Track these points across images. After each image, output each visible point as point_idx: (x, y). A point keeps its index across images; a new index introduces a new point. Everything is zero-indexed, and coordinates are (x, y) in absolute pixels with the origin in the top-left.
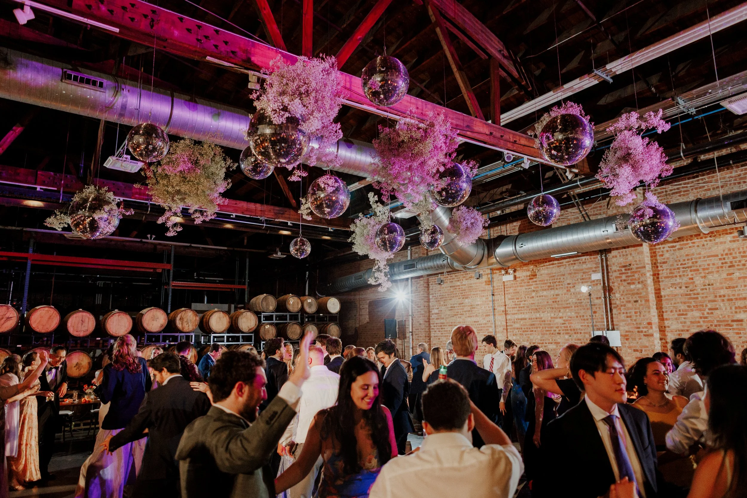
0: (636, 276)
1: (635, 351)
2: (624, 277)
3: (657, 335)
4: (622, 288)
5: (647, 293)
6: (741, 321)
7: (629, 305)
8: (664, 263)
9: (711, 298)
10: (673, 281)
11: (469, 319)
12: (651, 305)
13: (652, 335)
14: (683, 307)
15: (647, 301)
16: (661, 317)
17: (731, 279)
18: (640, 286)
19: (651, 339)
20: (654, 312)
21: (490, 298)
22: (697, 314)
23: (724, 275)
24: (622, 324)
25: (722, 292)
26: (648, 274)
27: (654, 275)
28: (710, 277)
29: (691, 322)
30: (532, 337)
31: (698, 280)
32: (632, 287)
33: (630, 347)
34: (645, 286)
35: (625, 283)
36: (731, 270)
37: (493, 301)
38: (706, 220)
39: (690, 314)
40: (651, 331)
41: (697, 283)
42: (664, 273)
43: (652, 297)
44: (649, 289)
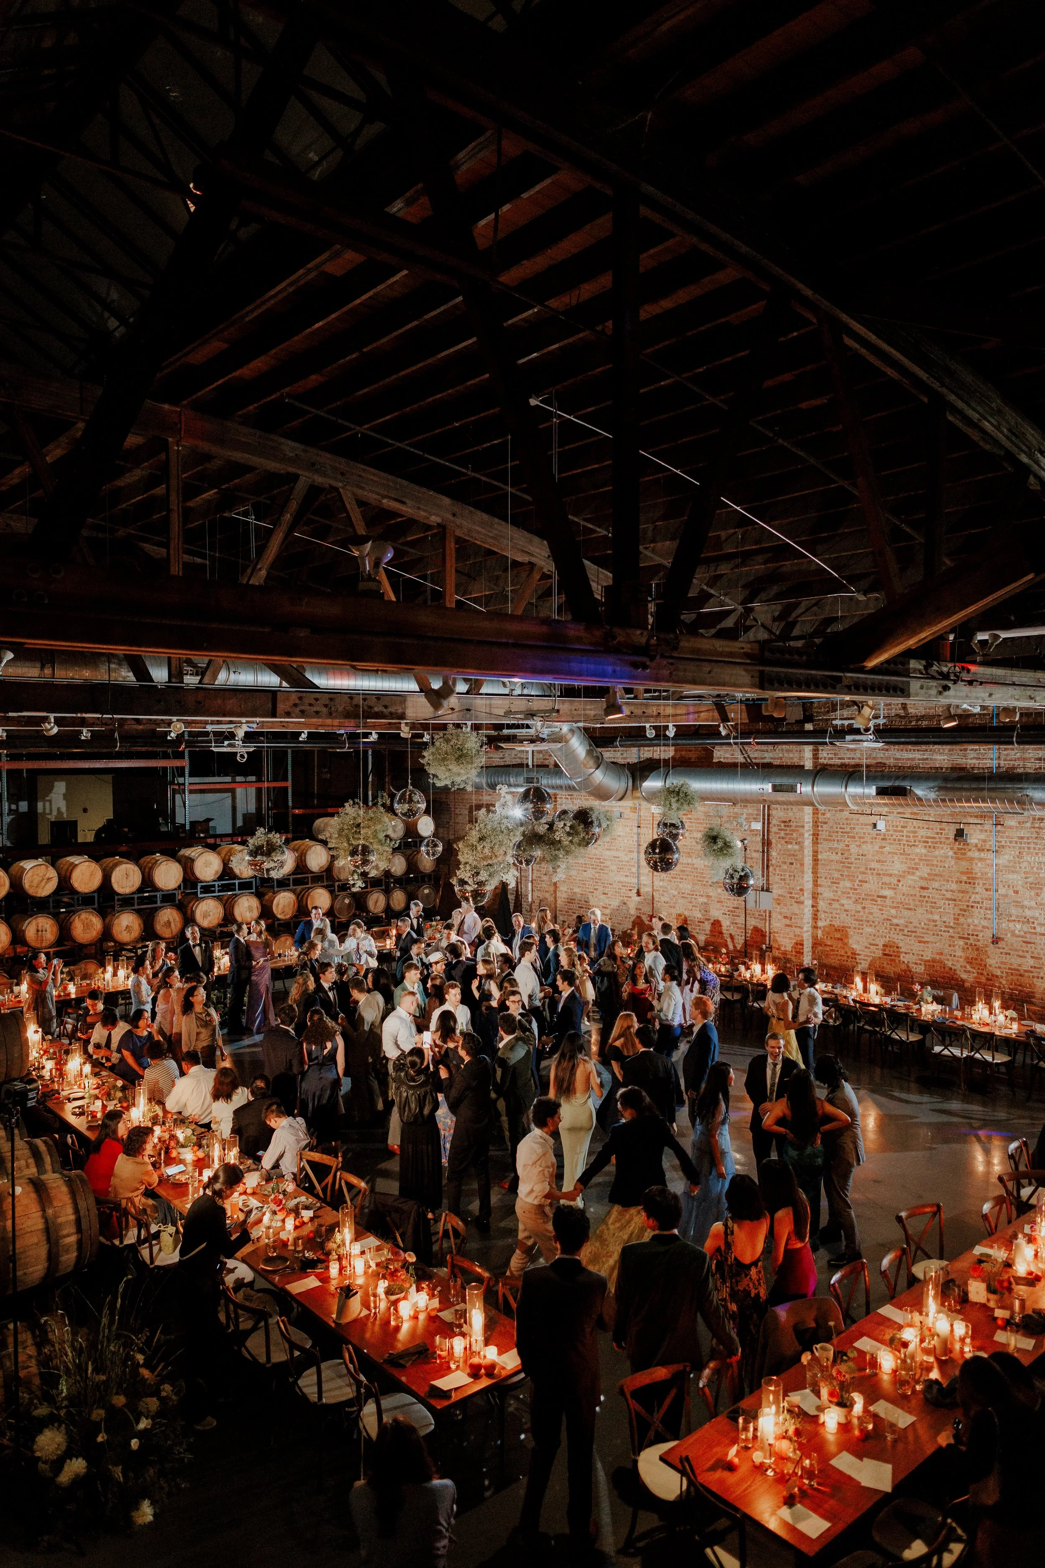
0: (795, 835)
1: (785, 917)
2: (782, 834)
3: (809, 902)
4: (779, 846)
5: (803, 855)
6: (885, 897)
7: (785, 867)
8: (825, 823)
9: (863, 869)
10: (831, 845)
11: (608, 853)
12: (806, 869)
13: (802, 903)
14: (836, 875)
15: (802, 865)
16: (816, 884)
17: (882, 853)
18: (796, 847)
19: (801, 906)
20: (808, 877)
21: (635, 830)
22: (848, 884)
23: (877, 848)
24: (775, 886)
25: (873, 865)
26: (806, 835)
27: (814, 835)
28: (864, 846)
29: (843, 893)
30: (681, 886)
31: (854, 849)
32: (790, 846)
33: (780, 913)
34: (802, 848)
35: (783, 842)
36: (884, 843)
37: (639, 834)
38: (854, 797)
39: (842, 883)
40: (802, 898)
41: (852, 851)
42: (823, 835)
43: (808, 861)
44: (806, 851)
